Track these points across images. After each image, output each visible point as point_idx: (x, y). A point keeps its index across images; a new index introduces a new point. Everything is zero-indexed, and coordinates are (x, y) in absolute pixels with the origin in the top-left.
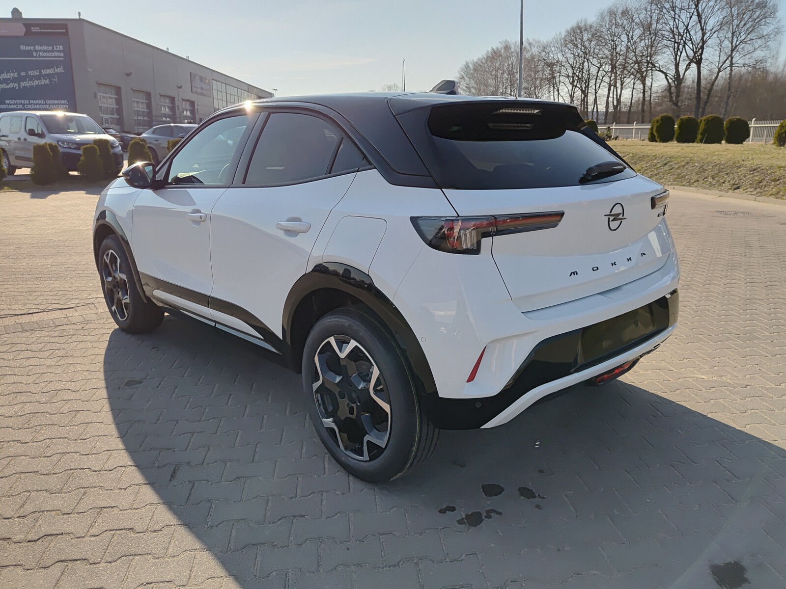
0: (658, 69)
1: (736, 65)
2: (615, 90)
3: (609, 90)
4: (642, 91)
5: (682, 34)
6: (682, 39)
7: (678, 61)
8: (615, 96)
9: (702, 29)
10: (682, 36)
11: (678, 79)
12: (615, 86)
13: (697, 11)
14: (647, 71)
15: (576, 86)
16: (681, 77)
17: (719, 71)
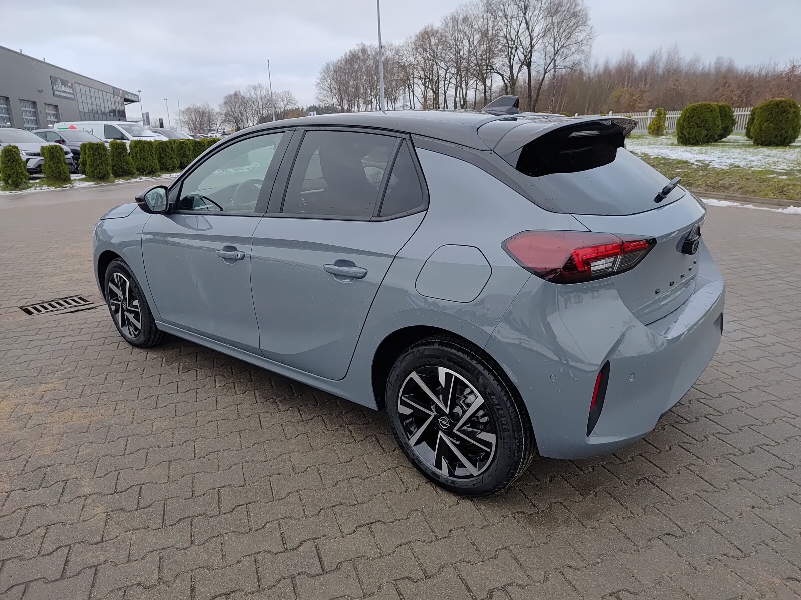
0: (496, 72)
1: (558, 67)
2: (461, 90)
3: (456, 91)
4: (483, 92)
5: (514, 40)
6: (514, 44)
7: (511, 64)
8: (461, 96)
9: (530, 36)
10: (514, 42)
11: (513, 80)
12: (461, 87)
13: (525, 19)
14: (486, 73)
15: (428, 87)
16: (515, 79)
17: (545, 73)
